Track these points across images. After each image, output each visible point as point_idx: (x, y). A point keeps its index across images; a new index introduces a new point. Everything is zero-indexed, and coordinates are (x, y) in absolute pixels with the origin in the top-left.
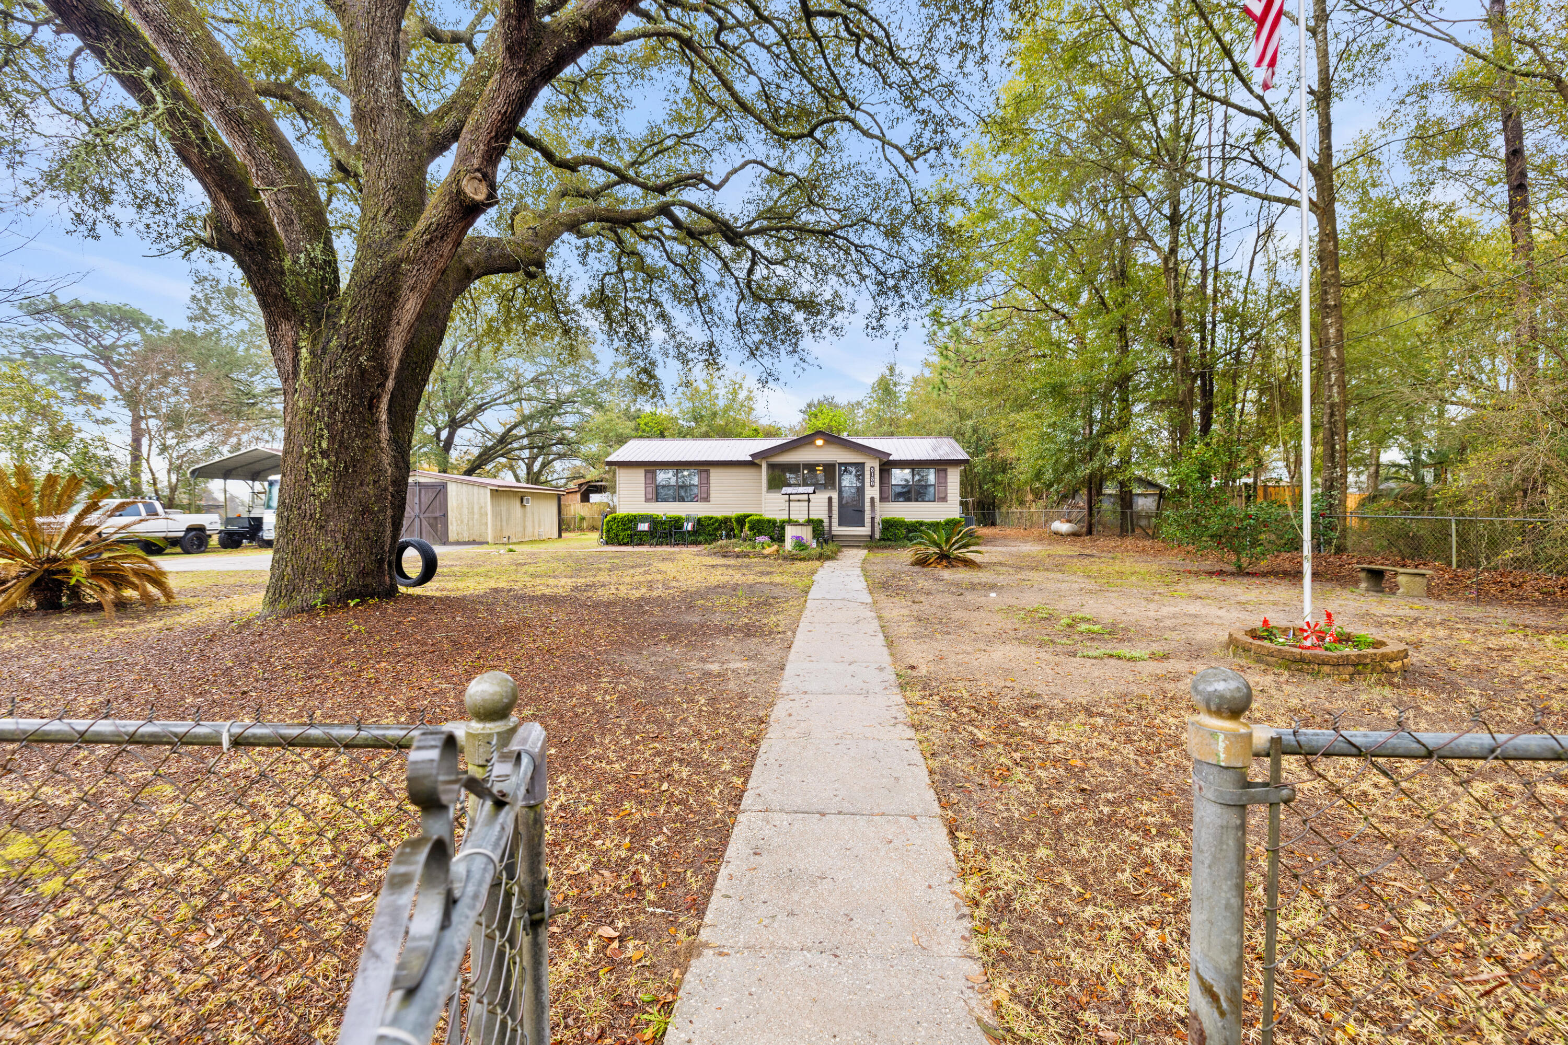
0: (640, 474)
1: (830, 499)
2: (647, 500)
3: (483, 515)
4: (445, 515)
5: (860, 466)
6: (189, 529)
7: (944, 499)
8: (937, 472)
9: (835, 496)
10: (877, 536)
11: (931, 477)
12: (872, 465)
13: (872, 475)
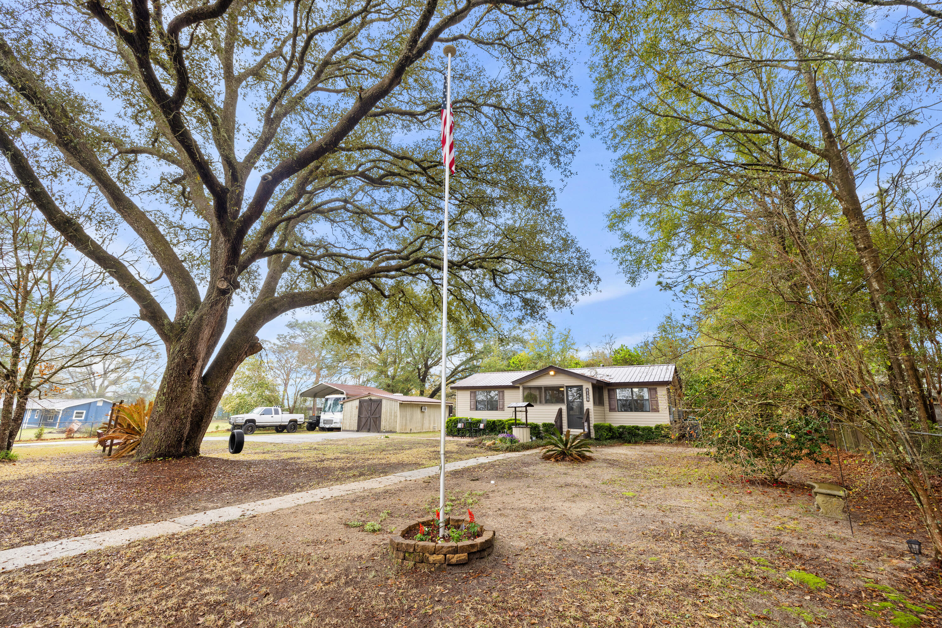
0: (467, 394)
1: (560, 411)
2: (471, 409)
3: (396, 417)
4: (380, 417)
5: (580, 388)
6: (290, 421)
7: (657, 410)
8: (650, 390)
9: (564, 407)
10: (593, 435)
11: (646, 394)
12: (587, 386)
13: (588, 393)
